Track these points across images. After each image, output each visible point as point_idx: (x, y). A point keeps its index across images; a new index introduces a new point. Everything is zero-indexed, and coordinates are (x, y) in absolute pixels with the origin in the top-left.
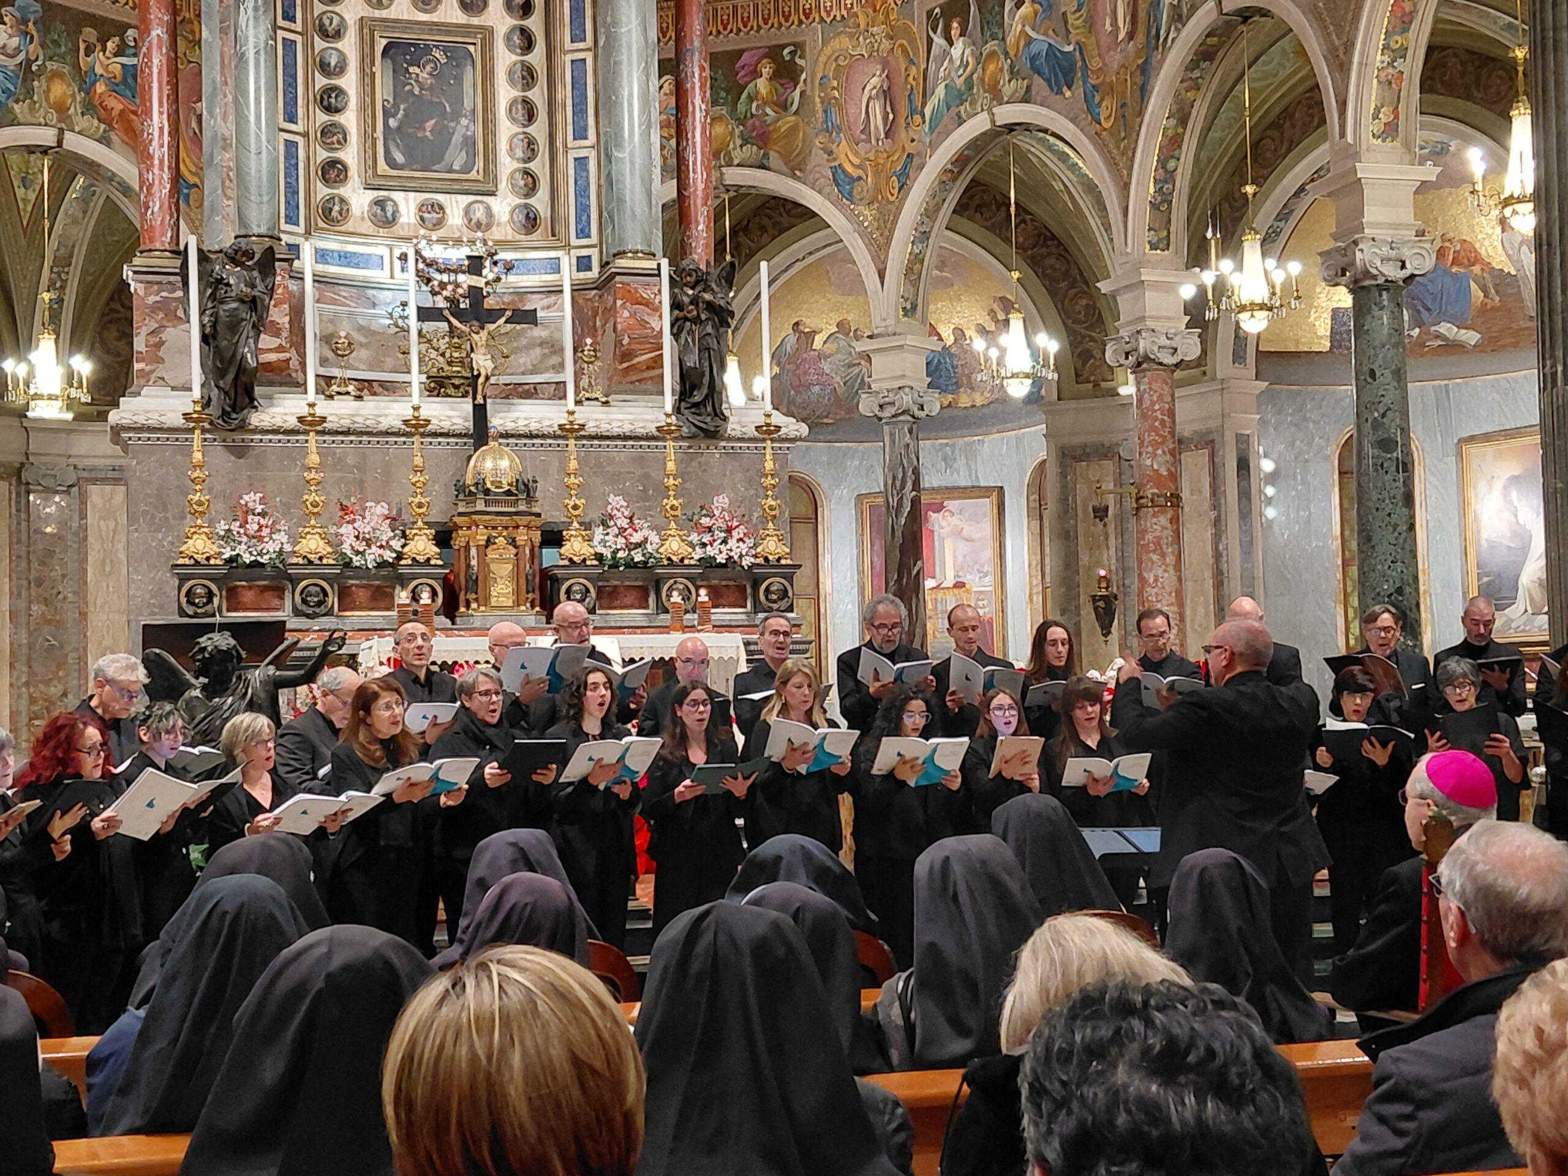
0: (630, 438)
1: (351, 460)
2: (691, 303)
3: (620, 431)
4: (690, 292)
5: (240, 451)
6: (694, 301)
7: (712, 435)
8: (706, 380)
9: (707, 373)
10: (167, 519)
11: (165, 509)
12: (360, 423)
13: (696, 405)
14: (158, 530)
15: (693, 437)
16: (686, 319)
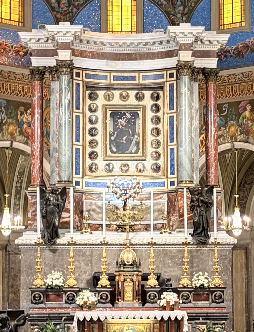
0: (177, 245)
1: (88, 253)
2: (197, 200)
3: (173, 243)
4: (197, 197)
5: (54, 251)
6: (198, 200)
7: (205, 243)
8: (201, 226)
9: (202, 223)
10: (32, 273)
11: (31, 269)
12: (90, 242)
13: (198, 234)
14: (29, 276)
15: (198, 244)
16: (195, 206)
